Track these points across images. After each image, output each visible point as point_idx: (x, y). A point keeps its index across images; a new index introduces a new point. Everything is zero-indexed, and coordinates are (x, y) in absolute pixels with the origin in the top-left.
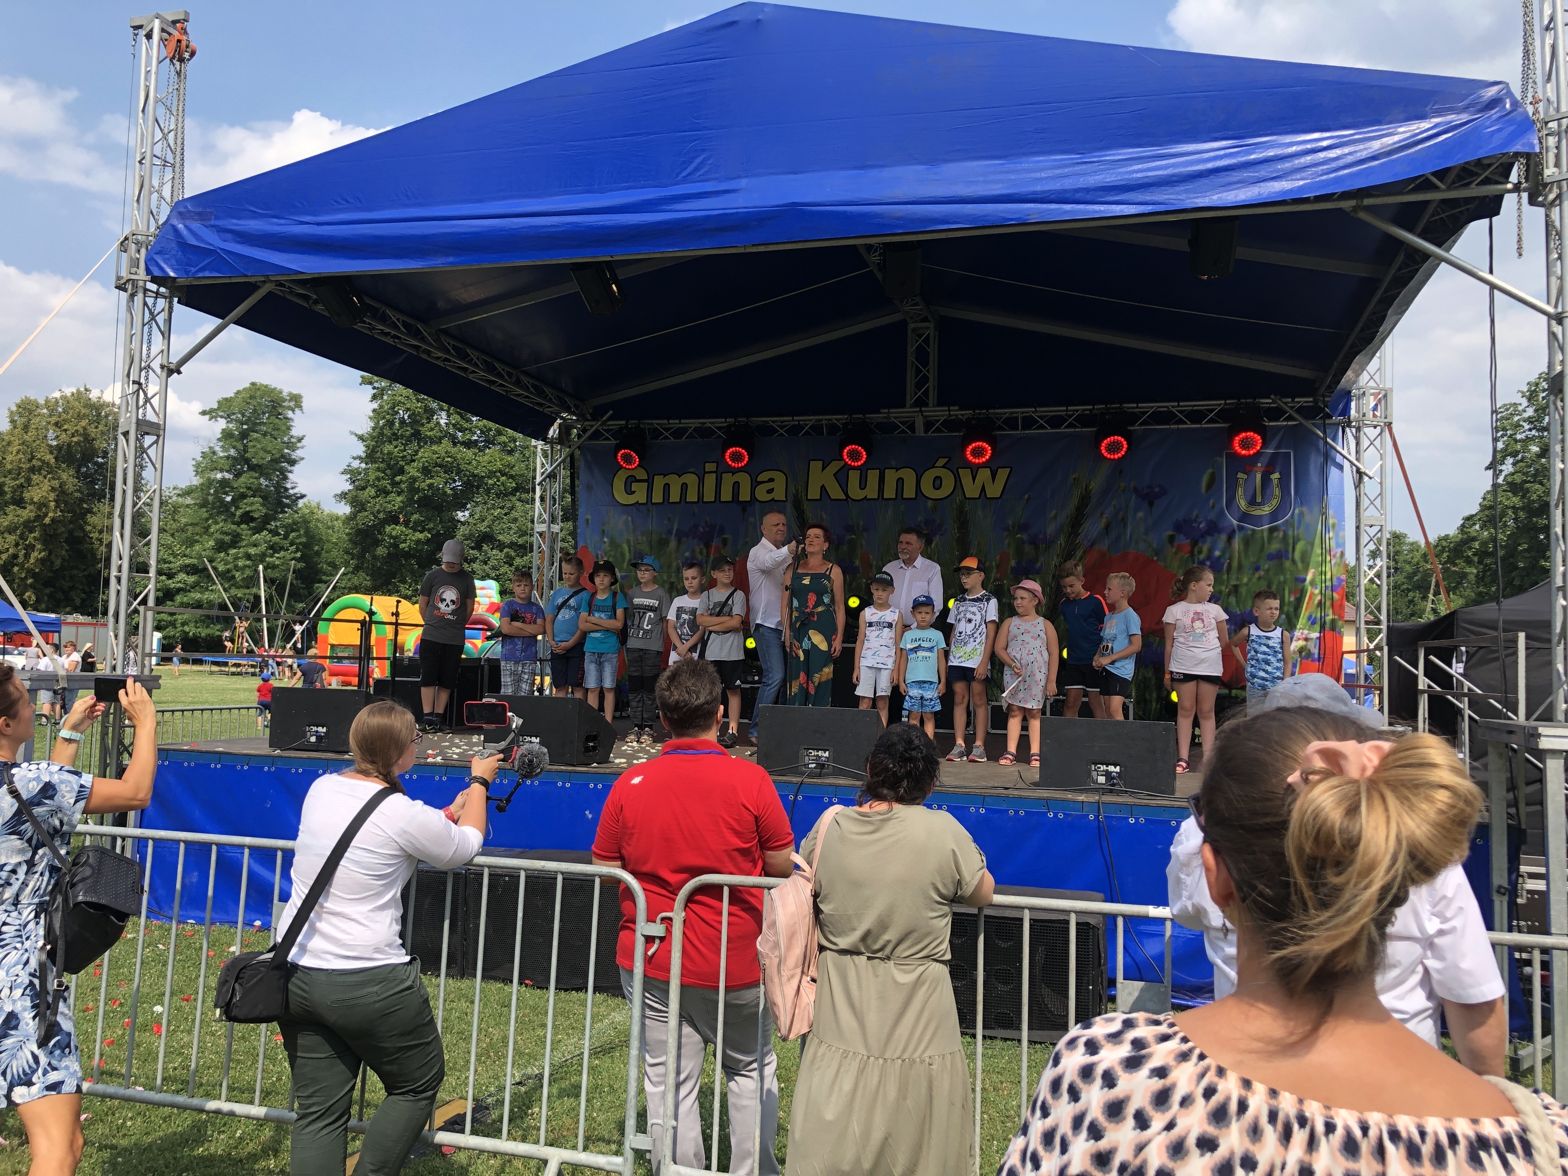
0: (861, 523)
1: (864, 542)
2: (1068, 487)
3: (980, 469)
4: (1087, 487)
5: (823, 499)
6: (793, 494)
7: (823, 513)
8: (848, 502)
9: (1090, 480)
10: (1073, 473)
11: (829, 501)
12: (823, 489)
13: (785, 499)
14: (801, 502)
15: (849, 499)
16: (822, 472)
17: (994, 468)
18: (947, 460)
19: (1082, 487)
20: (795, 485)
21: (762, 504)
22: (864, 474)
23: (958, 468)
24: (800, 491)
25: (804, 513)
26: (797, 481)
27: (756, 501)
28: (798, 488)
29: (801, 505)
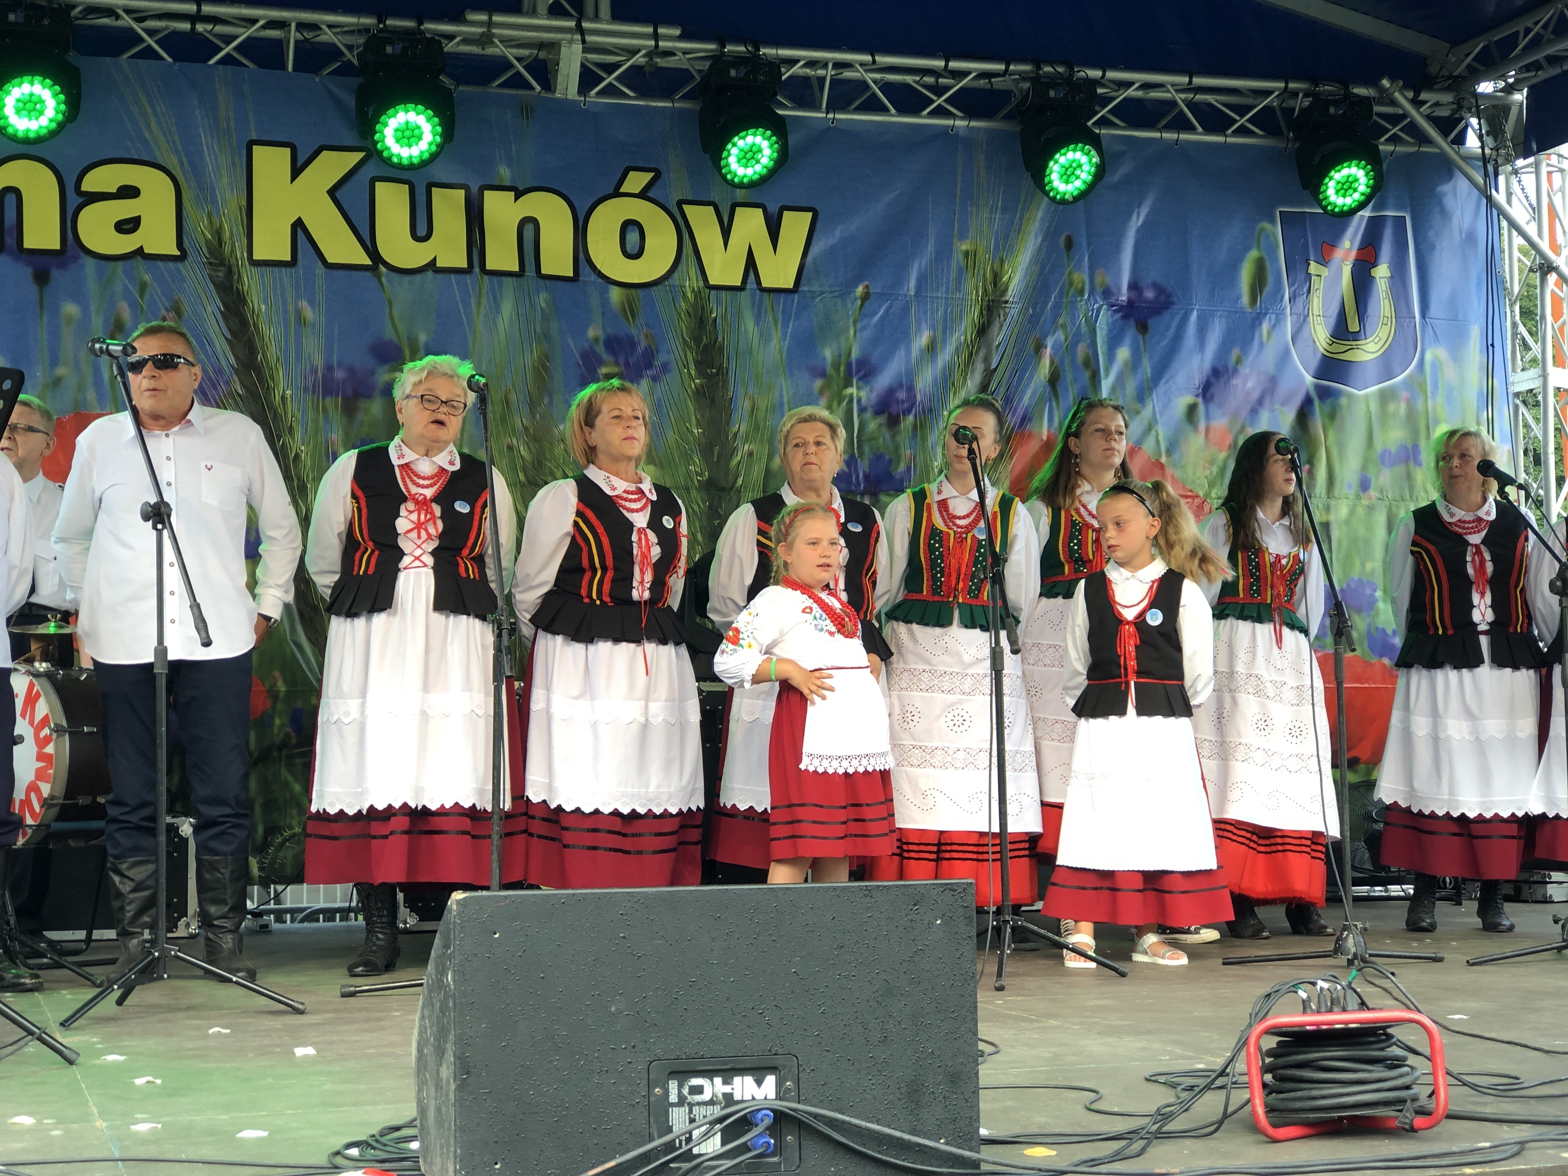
0: (423, 337)
2: (953, 274)
3: (738, 210)
4: (996, 277)
5: (300, 262)
6: (207, 242)
7: (304, 305)
8: (379, 277)
9: (1002, 261)
10: (963, 237)
11: (320, 269)
12: (300, 232)
13: (178, 253)
14: (235, 269)
15: (381, 266)
16: (292, 181)
17: (773, 208)
18: (649, 176)
19: (984, 275)
20: (209, 215)
21: (103, 263)
22: (421, 199)
23: (680, 203)
24: (227, 235)
25: (245, 302)
26: (214, 202)
27: (82, 254)
28: (221, 226)
29: (236, 277)
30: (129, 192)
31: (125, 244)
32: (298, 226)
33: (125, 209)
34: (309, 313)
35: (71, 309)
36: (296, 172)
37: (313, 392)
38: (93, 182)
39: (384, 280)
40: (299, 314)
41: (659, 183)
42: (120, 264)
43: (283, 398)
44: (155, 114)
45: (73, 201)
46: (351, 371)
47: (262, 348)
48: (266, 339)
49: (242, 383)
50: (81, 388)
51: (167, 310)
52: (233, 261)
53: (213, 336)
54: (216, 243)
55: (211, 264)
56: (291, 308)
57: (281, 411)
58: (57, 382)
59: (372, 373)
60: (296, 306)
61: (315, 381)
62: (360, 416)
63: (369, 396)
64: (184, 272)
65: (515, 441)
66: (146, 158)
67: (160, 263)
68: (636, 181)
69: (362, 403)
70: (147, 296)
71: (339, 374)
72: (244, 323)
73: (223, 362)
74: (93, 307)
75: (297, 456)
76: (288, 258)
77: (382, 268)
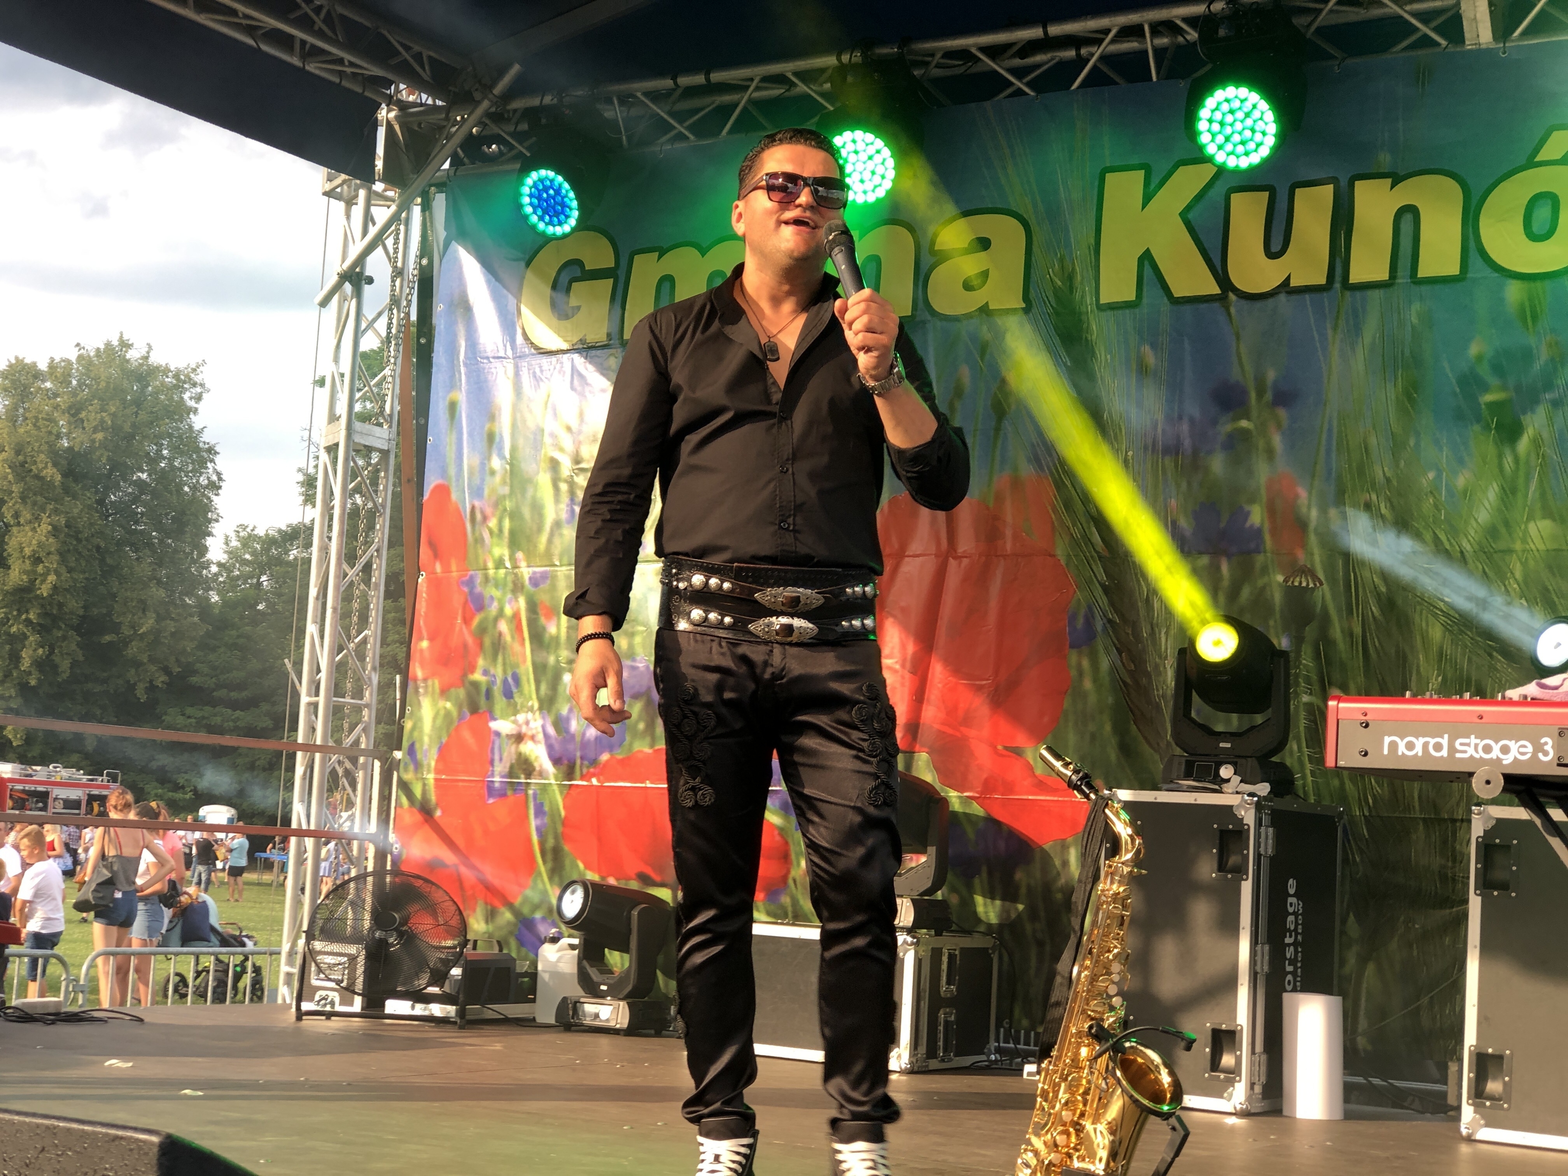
0: (1271, 375)
1: (1277, 440)
5: (1145, 300)
6: (1056, 291)
7: (1147, 350)
8: (1227, 308)
11: (1165, 305)
12: (1147, 266)
13: (1024, 305)
14: (1084, 318)
15: (1230, 294)
16: (1144, 207)
20: (1062, 260)
21: (949, 325)
22: (1282, 205)
24: (1078, 279)
25: (1093, 353)
27: (931, 318)
28: (1074, 269)
29: (1085, 326)
31: (971, 302)
32: (1145, 258)
33: (976, 264)
34: (1150, 358)
36: (1148, 197)
37: (1153, 451)
38: (946, 239)
39: (1233, 310)
40: (1141, 361)
42: (966, 324)
43: (1125, 460)
44: (1014, 157)
45: (926, 262)
47: (1108, 404)
52: (1083, 307)
55: (1057, 314)
56: (1133, 355)
60: (1138, 352)
61: (1155, 438)
63: (1211, 451)
66: (999, 206)
68: (1560, 144)
69: (1202, 461)
70: (987, 357)
71: (1180, 428)
76: (1133, 297)
77: (1232, 297)
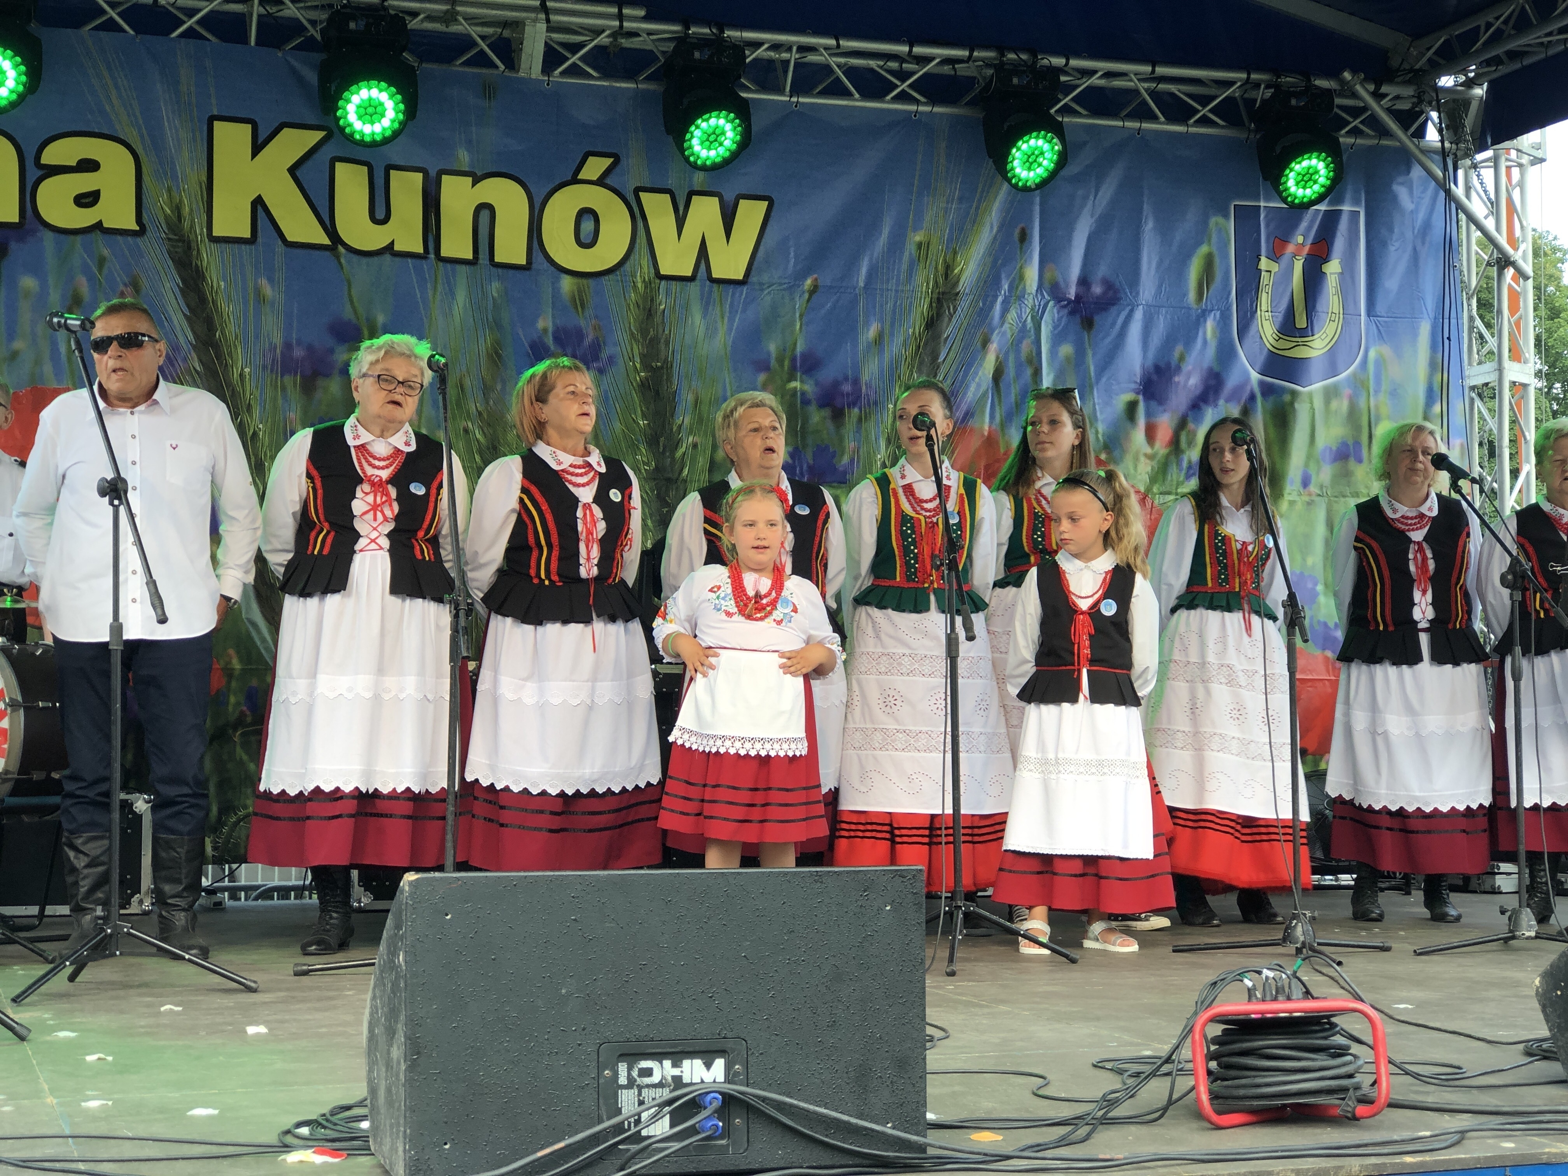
2: (904, 266)
3: (695, 198)
4: (948, 268)
5: (260, 240)
6: (166, 217)
7: (264, 283)
8: (338, 257)
9: (955, 253)
10: (915, 229)
11: (280, 247)
12: (260, 209)
13: (138, 228)
14: (194, 245)
15: (340, 247)
16: (253, 158)
17: (729, 197)
18: (607, 162)
19: (936, 268)
20: (169, 190)
21: (63, 237)
22: (380, 182)
23: (637, 190)
24: (186, 210)
25: (204, 278)
26: (174, 177)
27: (41, 228)
28: (181, 201)
29: (195, 253)
30: (89, 166)
31: (84, 218)
32: (258, 204)
33: (84, 182)
34: (268, 290)
35: (28, 282)
36: (257, 148)
37: (272, 371)
38: (52, 155)
39: (343, 260)
40: (258, 291)
41: (618, 169)
42: (79, 238)
43: (241, 375)
44: (117, 87)
45: (33, 173)
46: (310, 348)
47: (221, 325)
48: (225, 316)
49: (200, 361)
50: (38, 362)
51: (125, 285)
52: (192, 237)
53: (172, 313)
54: (175, 219)
55: (169, 239)
56: (251, 285)
57: (239, 389)
58: (14, 356)
59: (331, 351)
60: (256, 283)
61: (273, 360)
62: (319, 395)
63: (327, 375)
64: (142, 247)
65: (470, 424)
66: (106, 132)
67: (119, 238)
68: (595, 167)
69: (321, 382)
70: (105, 271)
71: (298, 353)
72: (203, 300)
73: (182, 340)
74: (51, 281)
75: (255, 434)
76: (247, 234)
77: (341, 249)
